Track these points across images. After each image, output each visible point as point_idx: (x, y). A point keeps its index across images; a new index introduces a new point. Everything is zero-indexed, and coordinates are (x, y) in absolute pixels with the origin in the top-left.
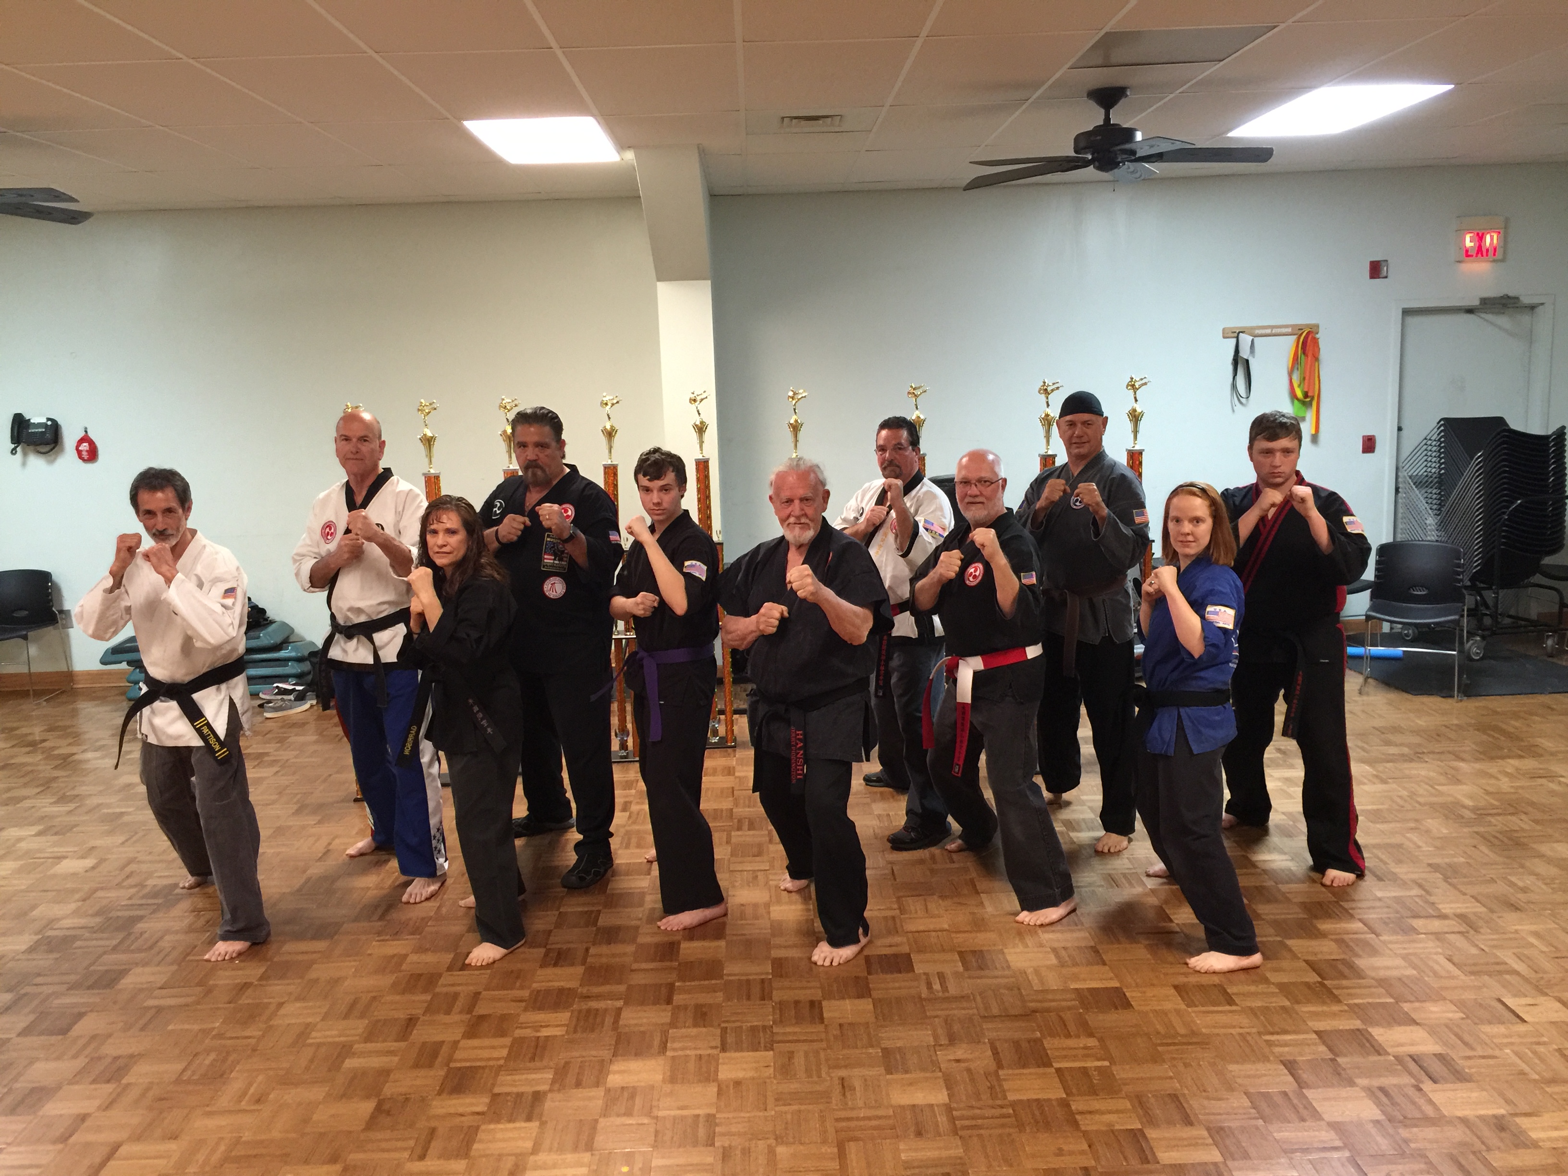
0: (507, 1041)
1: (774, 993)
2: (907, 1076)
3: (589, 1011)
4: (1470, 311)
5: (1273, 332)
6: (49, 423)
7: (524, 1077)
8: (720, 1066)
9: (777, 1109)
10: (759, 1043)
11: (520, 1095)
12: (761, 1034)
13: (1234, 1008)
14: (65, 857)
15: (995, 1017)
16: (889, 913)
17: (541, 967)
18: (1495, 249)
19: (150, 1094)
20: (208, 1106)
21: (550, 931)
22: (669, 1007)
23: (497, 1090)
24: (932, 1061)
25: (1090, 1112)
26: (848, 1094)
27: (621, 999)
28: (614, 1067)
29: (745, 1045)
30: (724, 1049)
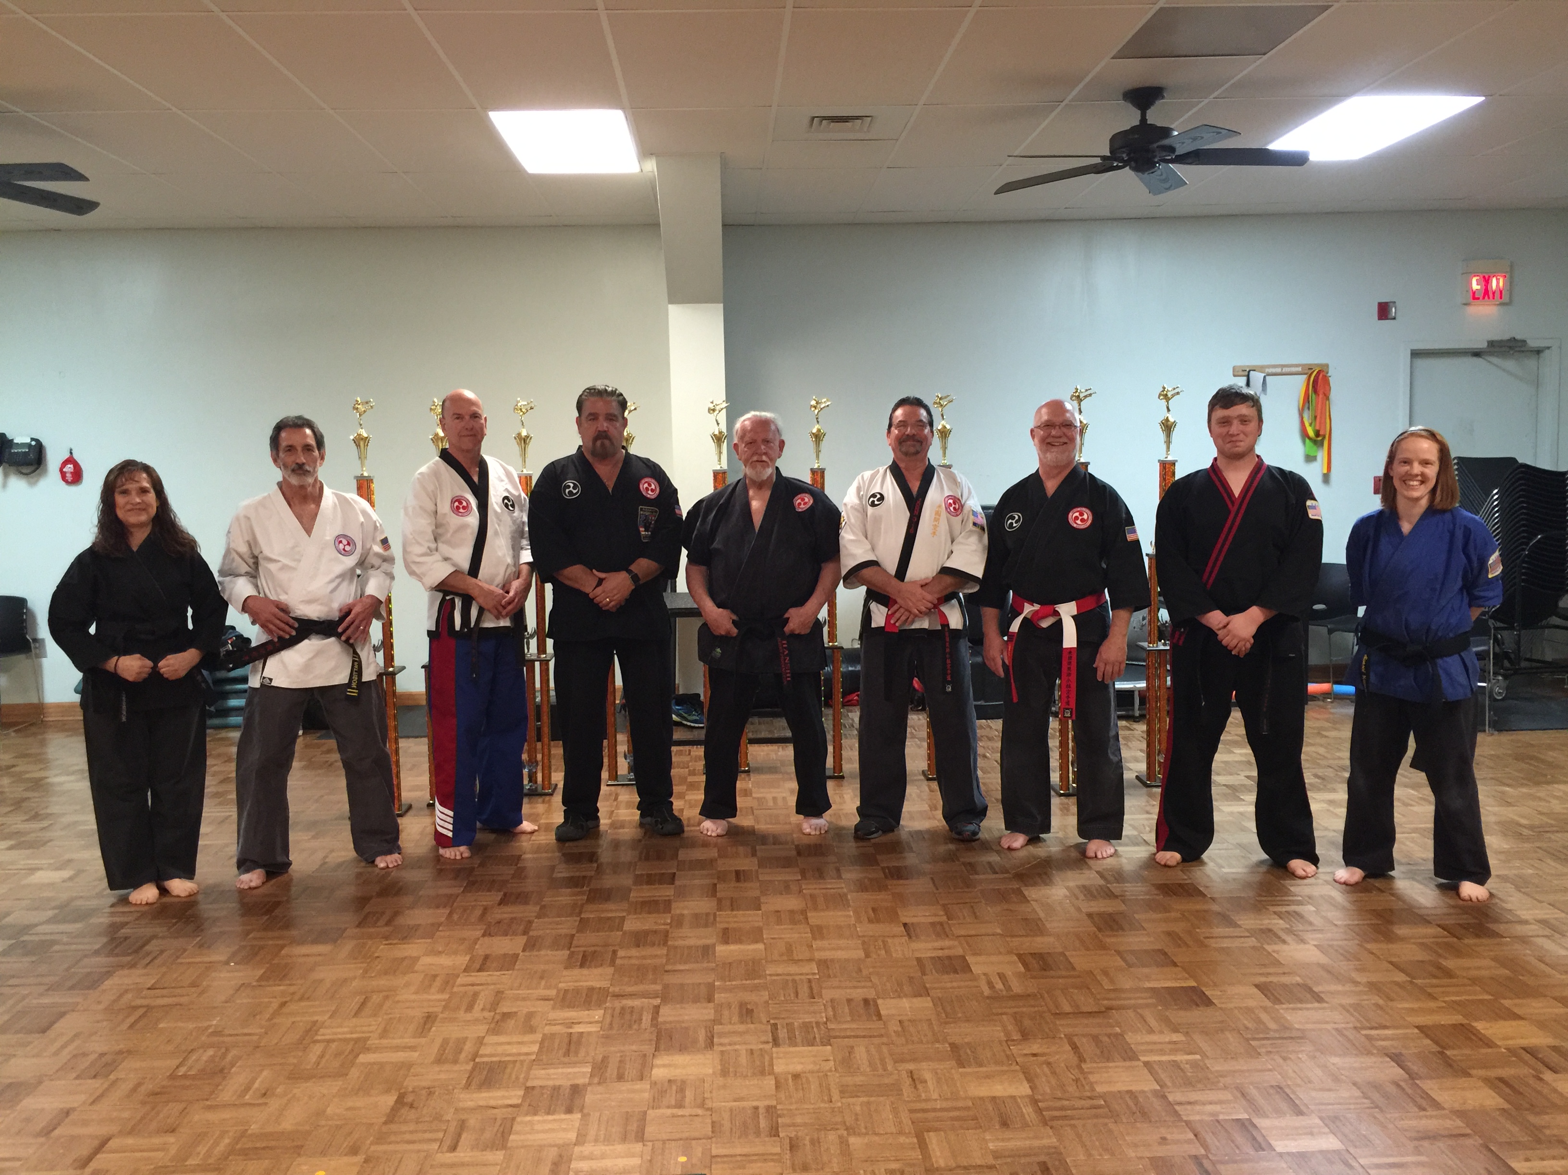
0: (538, 1037)
1: (824, 991)
2: (981, 1069)
3: (623, 1008)
4: (1477, 354)
5: (1283, 372)
6: (33, 443)
7: (560, 1070)
8: (774, 1060)
9: (844, 1100)
10: (815, 1038)
11: (556, 1089)
12: (815, 1029)
13: (1325, 1005)
14: (42, 869)
15: (1068, 1014)
16: (937, 919)
17: (566, 968)
18: (1501, 292)
19: (143, 1089)
20: (207, 1100)
21: (573, 936)
22: (711, 1005)
23: (529, 1084)
24: (1007, 1057)
25: (1190, 1103)
26: (920, 1086)
27: (658, 997)
28: (657, 1062)
29: (799, 1040)
30: (776, 1042)
